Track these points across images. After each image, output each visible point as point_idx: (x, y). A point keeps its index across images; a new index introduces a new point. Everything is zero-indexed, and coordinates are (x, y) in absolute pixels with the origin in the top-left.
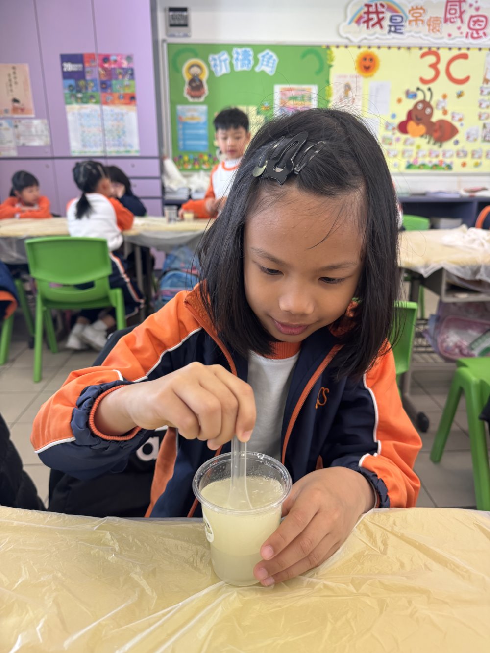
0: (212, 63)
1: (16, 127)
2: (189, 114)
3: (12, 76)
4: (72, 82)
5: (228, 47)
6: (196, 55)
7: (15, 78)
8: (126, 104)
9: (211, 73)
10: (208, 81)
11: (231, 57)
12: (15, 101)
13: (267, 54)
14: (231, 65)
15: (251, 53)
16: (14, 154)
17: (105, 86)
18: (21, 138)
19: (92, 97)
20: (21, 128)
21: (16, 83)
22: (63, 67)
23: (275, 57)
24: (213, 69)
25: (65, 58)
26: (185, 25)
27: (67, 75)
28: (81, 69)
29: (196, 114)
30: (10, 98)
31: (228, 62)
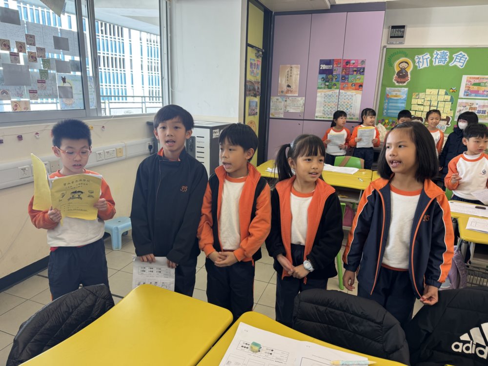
0: (417, 61)
1: (286, 101)
2: (394, 93)
3: (290, 72)
4: (324, 76)
5: (431, 50)
6: (406, 56)
7: (291, 73)
8: (356, 89)
9: (415, 67)
10: (412, 72)
11: (432, 56)
12: (289, 86)
13: (461, 54)
14: (431, 61)
15: (448, 54)
16: (282, 116)
17: (344, 78)
18: (287, 107)
19: (335, 85)
20: (289, 101)
21: (291, 76)
22: (320, 67)
23: (466, 56)
24: (417, 65)
25: (323, 62)
26: (402, 37)
27: (322, 72)
28: (331, 68)
29: (398, 93)
30: (287, 84)
31: (428, 60)
